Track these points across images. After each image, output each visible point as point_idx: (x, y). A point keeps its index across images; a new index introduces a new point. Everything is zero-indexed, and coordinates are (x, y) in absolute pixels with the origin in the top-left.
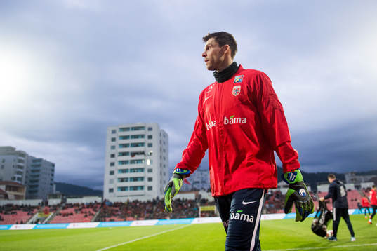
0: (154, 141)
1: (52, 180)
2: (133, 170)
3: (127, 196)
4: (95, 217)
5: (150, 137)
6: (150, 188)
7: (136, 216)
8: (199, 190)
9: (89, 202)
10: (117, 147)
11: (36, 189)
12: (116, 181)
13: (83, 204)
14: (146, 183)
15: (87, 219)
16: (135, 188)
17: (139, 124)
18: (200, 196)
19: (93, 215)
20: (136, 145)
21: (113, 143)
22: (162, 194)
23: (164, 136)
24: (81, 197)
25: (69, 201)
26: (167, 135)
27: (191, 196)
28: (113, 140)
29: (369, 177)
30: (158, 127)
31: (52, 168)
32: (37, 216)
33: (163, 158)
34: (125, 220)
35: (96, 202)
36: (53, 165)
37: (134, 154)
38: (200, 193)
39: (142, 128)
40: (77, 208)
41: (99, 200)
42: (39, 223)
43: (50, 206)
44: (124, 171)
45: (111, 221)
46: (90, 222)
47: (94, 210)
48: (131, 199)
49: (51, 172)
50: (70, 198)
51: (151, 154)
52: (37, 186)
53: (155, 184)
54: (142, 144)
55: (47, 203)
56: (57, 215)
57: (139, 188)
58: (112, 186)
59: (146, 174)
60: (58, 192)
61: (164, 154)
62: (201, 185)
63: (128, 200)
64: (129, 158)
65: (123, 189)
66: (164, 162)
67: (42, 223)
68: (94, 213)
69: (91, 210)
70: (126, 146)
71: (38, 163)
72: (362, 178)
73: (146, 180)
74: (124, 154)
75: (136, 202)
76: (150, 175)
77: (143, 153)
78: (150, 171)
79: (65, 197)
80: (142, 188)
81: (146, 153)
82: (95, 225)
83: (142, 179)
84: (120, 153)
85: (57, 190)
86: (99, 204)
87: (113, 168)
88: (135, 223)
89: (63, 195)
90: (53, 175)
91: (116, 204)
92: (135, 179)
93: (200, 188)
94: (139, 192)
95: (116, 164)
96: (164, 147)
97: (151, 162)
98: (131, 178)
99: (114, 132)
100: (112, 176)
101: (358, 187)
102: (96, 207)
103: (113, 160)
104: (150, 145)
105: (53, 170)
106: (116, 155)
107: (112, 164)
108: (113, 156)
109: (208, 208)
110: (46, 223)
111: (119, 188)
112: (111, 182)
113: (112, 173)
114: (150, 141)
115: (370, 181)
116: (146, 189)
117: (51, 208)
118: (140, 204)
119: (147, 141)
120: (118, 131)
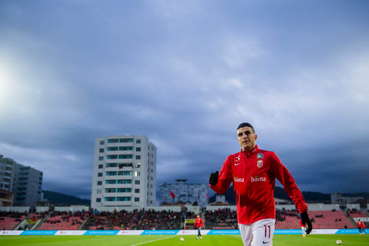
0: (143, 153)
1: (40, 188)
2: (120, 181)
3: (114, 206)
4: (82, 225)
5: (138, 149)
7: (122, 226)
8: (185, 203)
9: (76, 210)
10: (105, 158)
11: (24, 196)
12: (103, 191)
13: (71, 212)
14: (133, 194)
15: (74, 227)
16: (122, 199)
17: (128, 136)
18: (186, 209)
19: (80, 223)
20: (124, 157)
21: (102, 154)
22: (148, 205)
24: (69, 206)
25: (57, 209)
26: (156, 148)
27: (177, 209)
28: (102, 151)
29: (356, 199)
30: (147, 139)
31: (39, 176)
32: (24, 223)
33: (151, 170)
34: (112, 229)
35: (83, 210)
36: (41, 174)
37: (121, 166)
38: (186, 206)
39: (131, 140)
40: (64, 216)
41: (87, 209)
42: (27, 229)
43: (37, 213)
44: (112, 182)
45: (98, 229)
46: (77, 230)
47: (81, 219)
48: (118, 210)
49: (39, 180)
50: (57, 206)
51: (139, 166)
52: (24, 194)
53: (142, 195)
54: (131, 156)
55: (35, 210)
56: (45, 222)
57: (126, 199)
58: (99, 196)
59: (133, 186)
60: (46, 200)
61: (152, 167)
62: (187, 198)
63: (115, 210)
64: (116, 169)
65: (111, 199)
66: (152, 175)
67: (29, 230)
68: (81, 221)
69: (78, 218)
70: (114, 157)
71: (25, 171)
72: (348, 199)
73: (133, 191)
74: (112, 165)
75: (124, 212)
76: (137, 187)
77: (131, 165)
78: (137, 182)
79: (52, 205)
80: (129, 199)
81: (134, 165)
82: (83, 232)
83: (129, 190)
84: (108, 164)
85: (44, 198)
86: (86, 212)
87: (100, 179)
88: (120, 233)
89: (51, 203)
90: (40, 183)
91: (103, 214)
92: (123, 190)
93: (186, 201)
94: (125, 203)
95: (104, 174)
96: (152, 160)
97: (139, 174)
98: (118, 189)
99: (102, 143)
100: (100, 187)
101: (343, 208)
102: (84, 215)
103: (101, 171)
104: (138, 157)
105: (41, 179)
106: (104, 167)
107: (100, 175)
108: (101, 167)
109: (193, 221)
110: (35, 229)
111: (106, 198)
112: (99, 191)
113: (100, 183)
114: (138, 153)
115: (356, 203)
116: (133, 200)
117: (39, 215)
118: (127, 214)
119: (136, 153)
120: (106, 142)
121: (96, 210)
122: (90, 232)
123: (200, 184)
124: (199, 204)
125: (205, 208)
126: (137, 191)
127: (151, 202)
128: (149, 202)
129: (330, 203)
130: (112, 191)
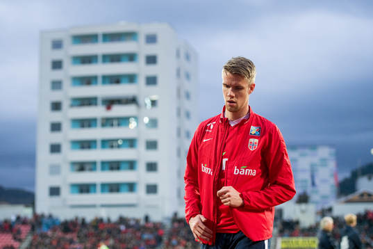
2: (109, 143)
3: (94, 206)
5: (151, 60)
6: (152, 189)
10: (67, 84)
12: (66, 169)
14: (140, 176)
16: (114, 188)
20: (116, 80)
21: (57, 75)
23: (188, 57)
28: (57, 65)
33: (184, 114)
35: (18, 218)
37: (110, 103)
39: (130, 35)
41: (26, 212)
44: (87, 145)
47: (15, 238)
51: (154, 103)
53: (164, 179)
54: (131, 78)
57: (126, 188)
58: (55, 181)
59: (140, 154)
61: (187, 104)
64: (98, 112)
65: (84, 189)
66: (188, 124)
69: (7, 237)
70: (88, 81)
73: (141, 167)
74: (85, 102)
76: (151, 156)
77: (133, 101)
78: (152, 145)
80: (131, 187)
81: (140, 100)
83: (132, 165)
84: (74, 99)
86: (26, 222)
87: (56, 138)
91: (68, 227)
92: (114, 166)
94: (123, 197)
95: (66, 126)
98: (103, 163)
99: (57, 45)
100: (56, 158)
103: (56, 117)
104: (152, 81)
106: (65, 105)
107: (56, 127)
108: (56, 106)
111: (73, 185)
112: (55, 170)
113: (55, 148)
114: (151, 70)
116: (141, 190)
118: (128, 226)
119: (144, 70)
120: (67, 42)
121: (50, 216)
123: (313, 147)
124: (314, 197)
125: (330, 210)
126: (152, 167)
130: (87, 167)
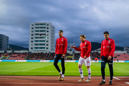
1: (8, 43)
2: (40, 41)
3: (38, 51)
5: (48, 28)
6: (47, 48)
7: (41, 59)
9: (23, 52)
11: (2, 46)
12: (34, 45)
13: (21, 53)
15: (23, 59)
16: (41, 48)
19: (25, 57)
20: (42, 31)
21: (33, 30)
22: (52, 51)
25: (15, 52)
28: (33, 28)
30: (51, 24)
32: (3, 57)
33: (53, 37)
34: (37, 60)
36: (8, 37)
37: (41, 35)
39: (44, 24)
40: (18, 54)
43: (8, 53)
44: (37, 41)
45: (32, 60)
48: (40, 52)
49: (7, 40)
50: (15, 50)
51: (48, 35)
52: (2, 45)
53: (49, 47)
54: (44, 31)
55: (6, 52)
56: (11, 57)
58: (32, 47)
61: (53, 35)
64: (39, 36)
65: (37, 48)
67: (5, 60)
68: (25, 56)
70: (38, 31)
71: (1, 36)
73: (46, 45)
74: (37, 34)
75: (42, 53)
76: (47, 43)
77: (45, 34)
78: (47, 41)
79: (13, 50)
80: (44, 48)
81: (46, 34)
82: (26, 61)
83: (44, 44)
84: (35, 34)
85: (10, 47)
86: (27, 53)
87: (32, 40)
88: (41, 61)
90: (8, 41)
92: (41, 45)
94: (43, 49)
95: (34, 38)
97: (48, 38)
99: (33, 25)
103: (32, 37)
104: (48, 31)
105: (8, 39)
106: (34, 35)
108: (32, 35)
109: (70, 57)
110: (7, 60)
111: (35, 47)
112: (32, 45)
113: (32, 42)
114: (48, 30)
116: (46, 48)
117: (8, 54)
118: (43, 54)
119: (46, 30)
120: (34, 25)
121: (31, 52)
122: (29, 61)
123: (72, 43)
124: (72, 50)
125: (75, 52)
127: (53, 49)
128: (52, 49)
129: (123, 51)
130: (37, 45)
